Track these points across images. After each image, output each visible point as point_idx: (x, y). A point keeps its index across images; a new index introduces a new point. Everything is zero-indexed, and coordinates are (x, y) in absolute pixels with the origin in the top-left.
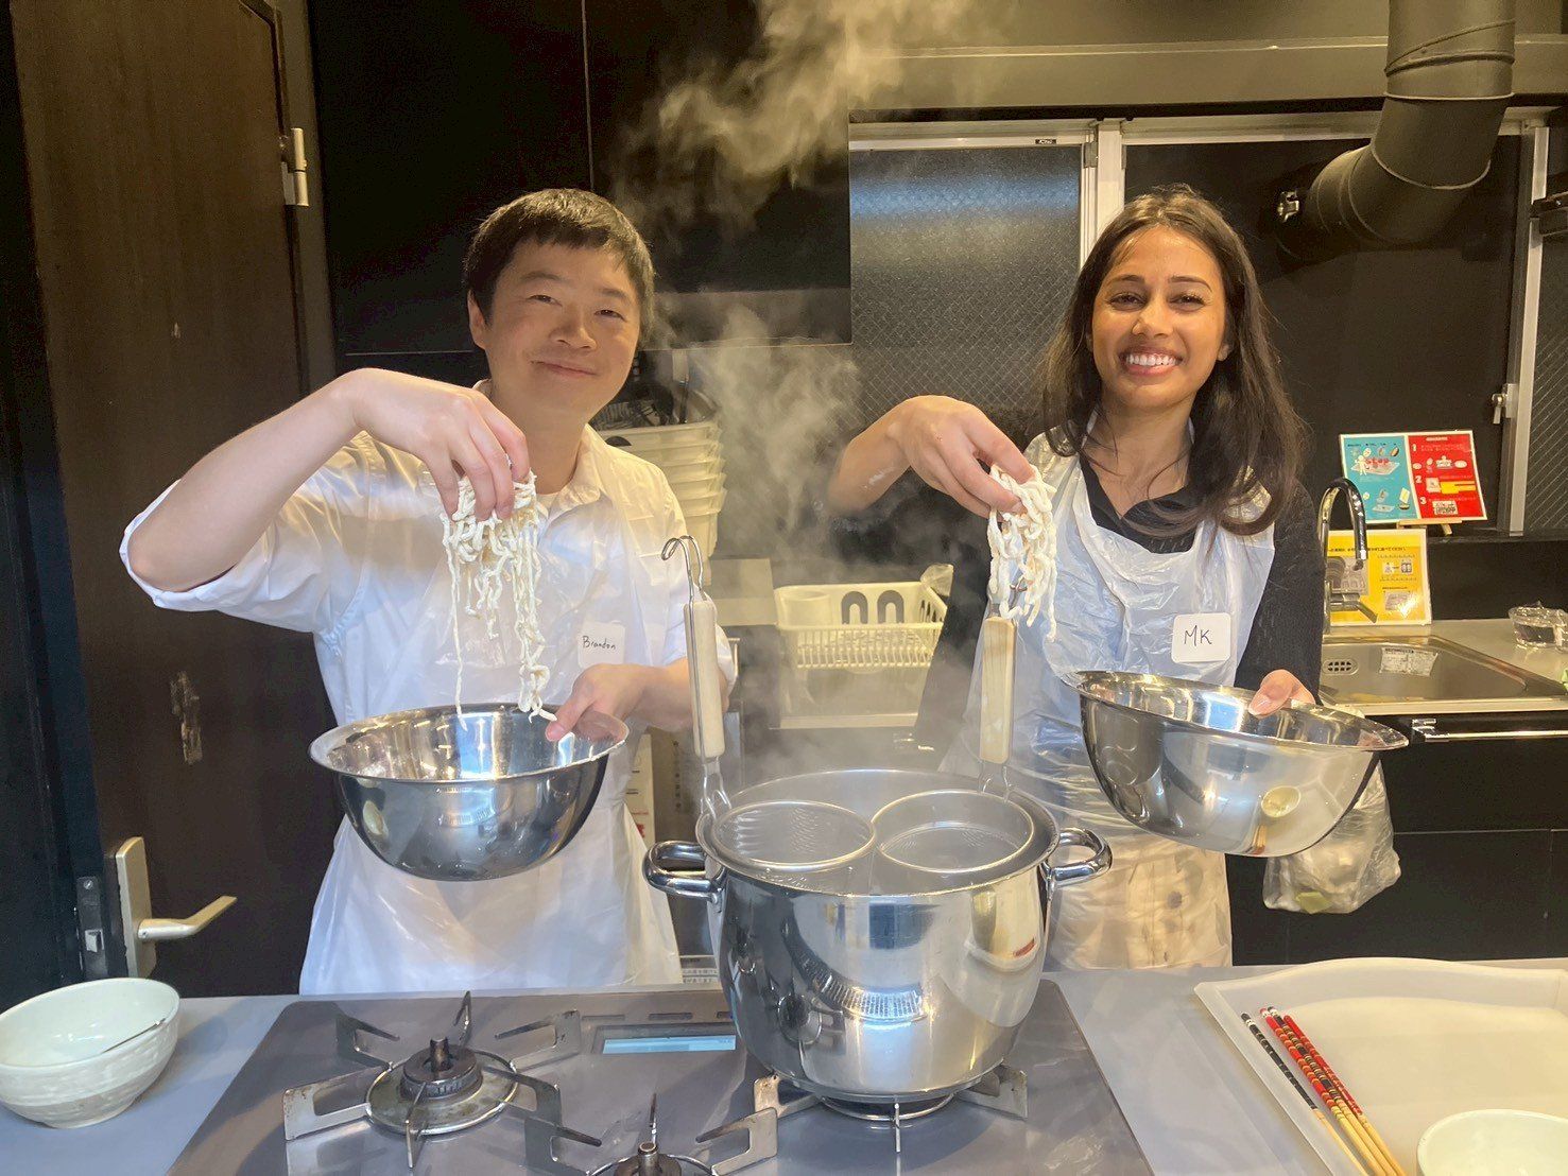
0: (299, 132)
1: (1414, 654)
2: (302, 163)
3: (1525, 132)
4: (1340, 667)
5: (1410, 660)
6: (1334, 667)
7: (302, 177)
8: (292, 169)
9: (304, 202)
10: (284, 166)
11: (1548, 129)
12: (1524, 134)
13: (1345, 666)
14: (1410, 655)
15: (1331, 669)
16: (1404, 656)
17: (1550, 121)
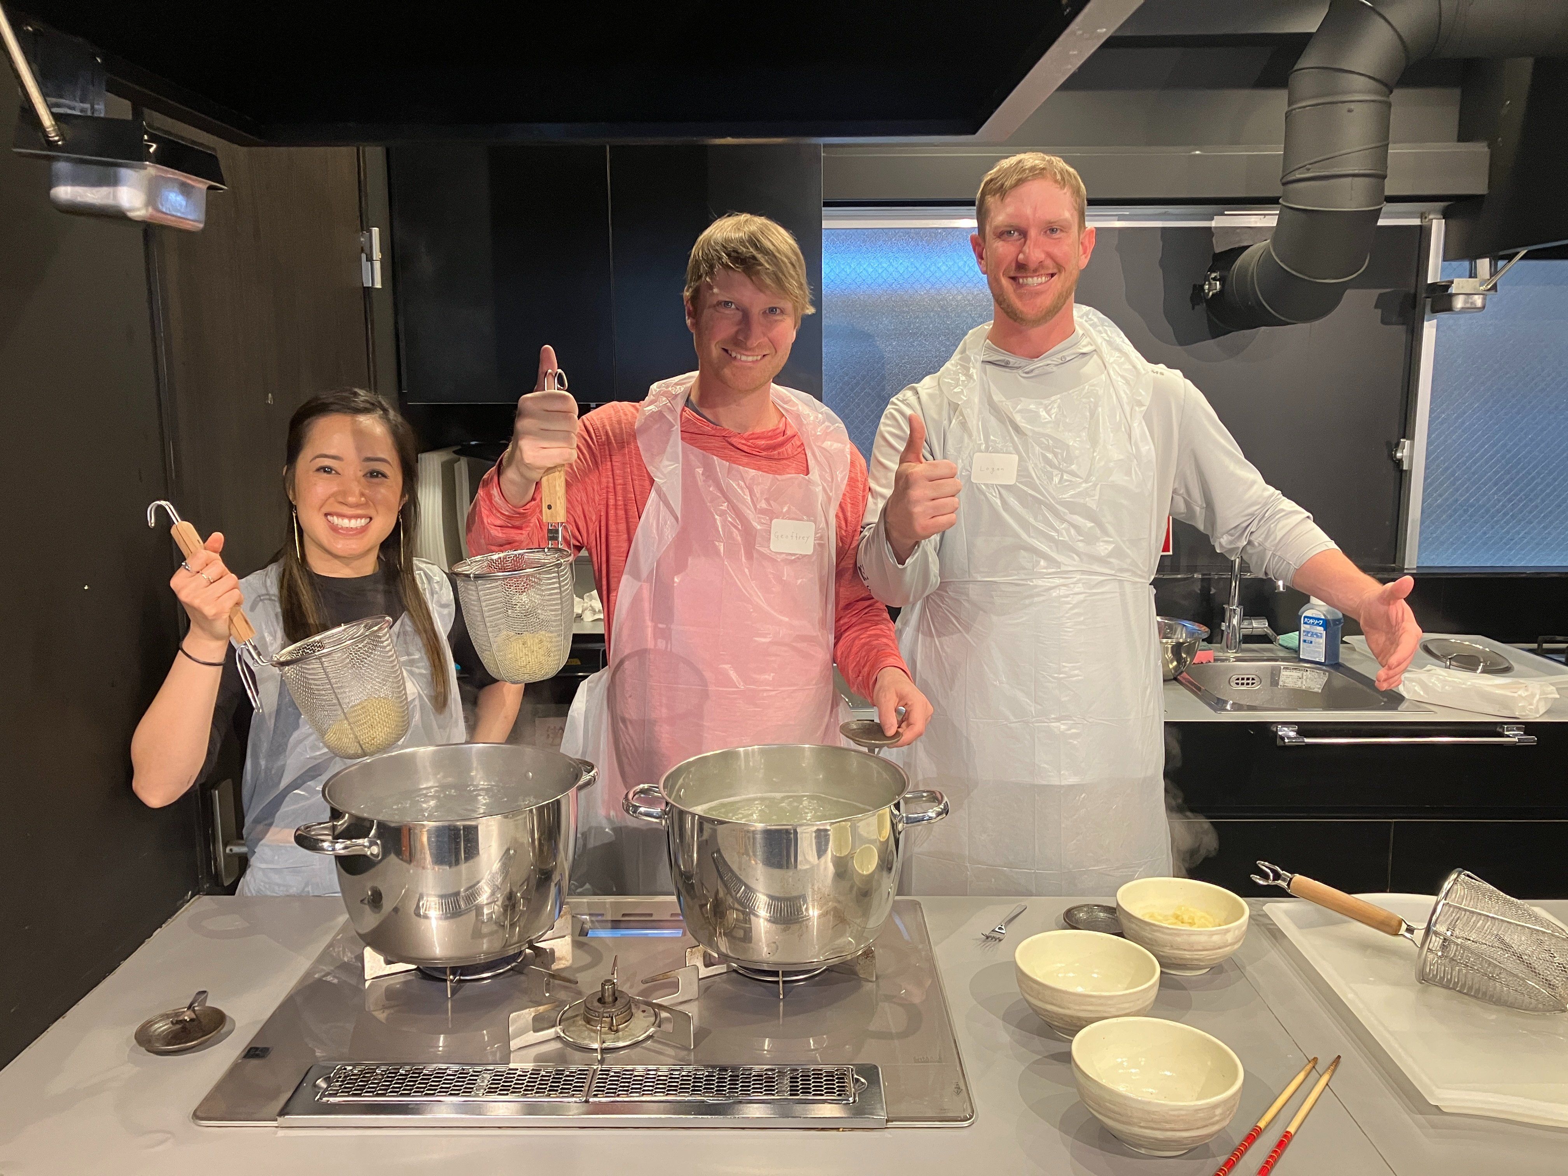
0: (375, 231)
1: (1309, 672)
2: (377, 255)
3: (1425, 223)
4: (1245, 681)
5: (1305, 677)
6: (1240, 682)
7: (377, 265)
8: (370, 259)
9: (378, 285)
10: (364, 256)
11: (1444, 220)
12: (1424, 224)
13: (1250, 681)
14: (1305, 673)
15: (1237, 684)
16: (1300, 675)
17: (1446, 215)
